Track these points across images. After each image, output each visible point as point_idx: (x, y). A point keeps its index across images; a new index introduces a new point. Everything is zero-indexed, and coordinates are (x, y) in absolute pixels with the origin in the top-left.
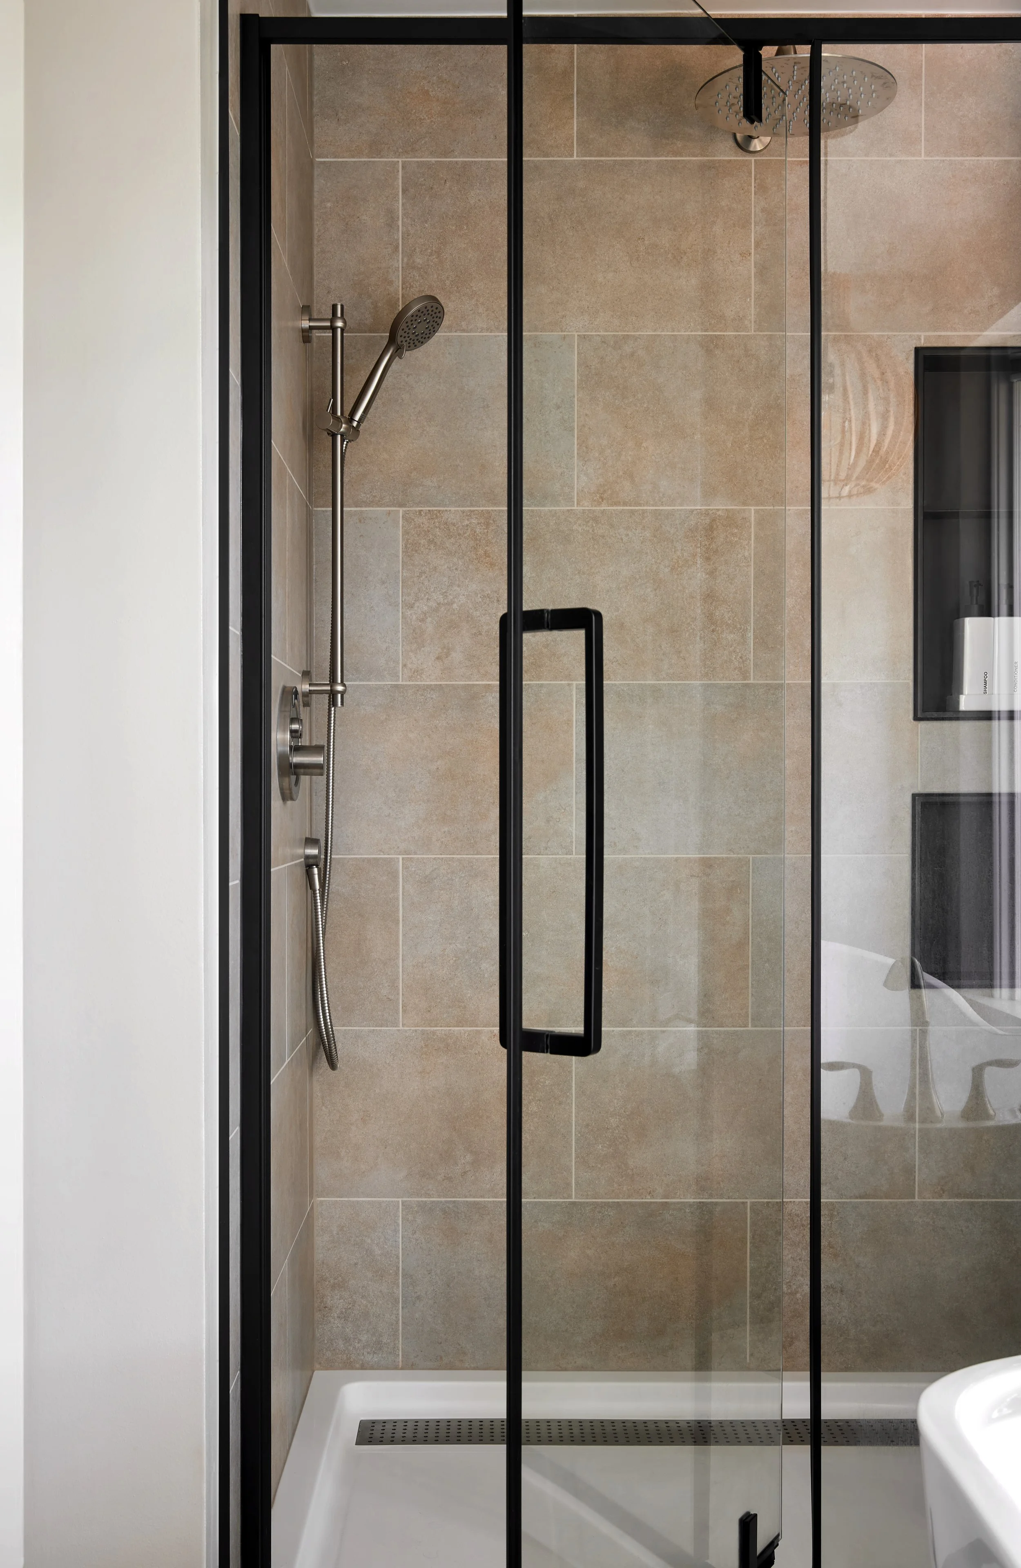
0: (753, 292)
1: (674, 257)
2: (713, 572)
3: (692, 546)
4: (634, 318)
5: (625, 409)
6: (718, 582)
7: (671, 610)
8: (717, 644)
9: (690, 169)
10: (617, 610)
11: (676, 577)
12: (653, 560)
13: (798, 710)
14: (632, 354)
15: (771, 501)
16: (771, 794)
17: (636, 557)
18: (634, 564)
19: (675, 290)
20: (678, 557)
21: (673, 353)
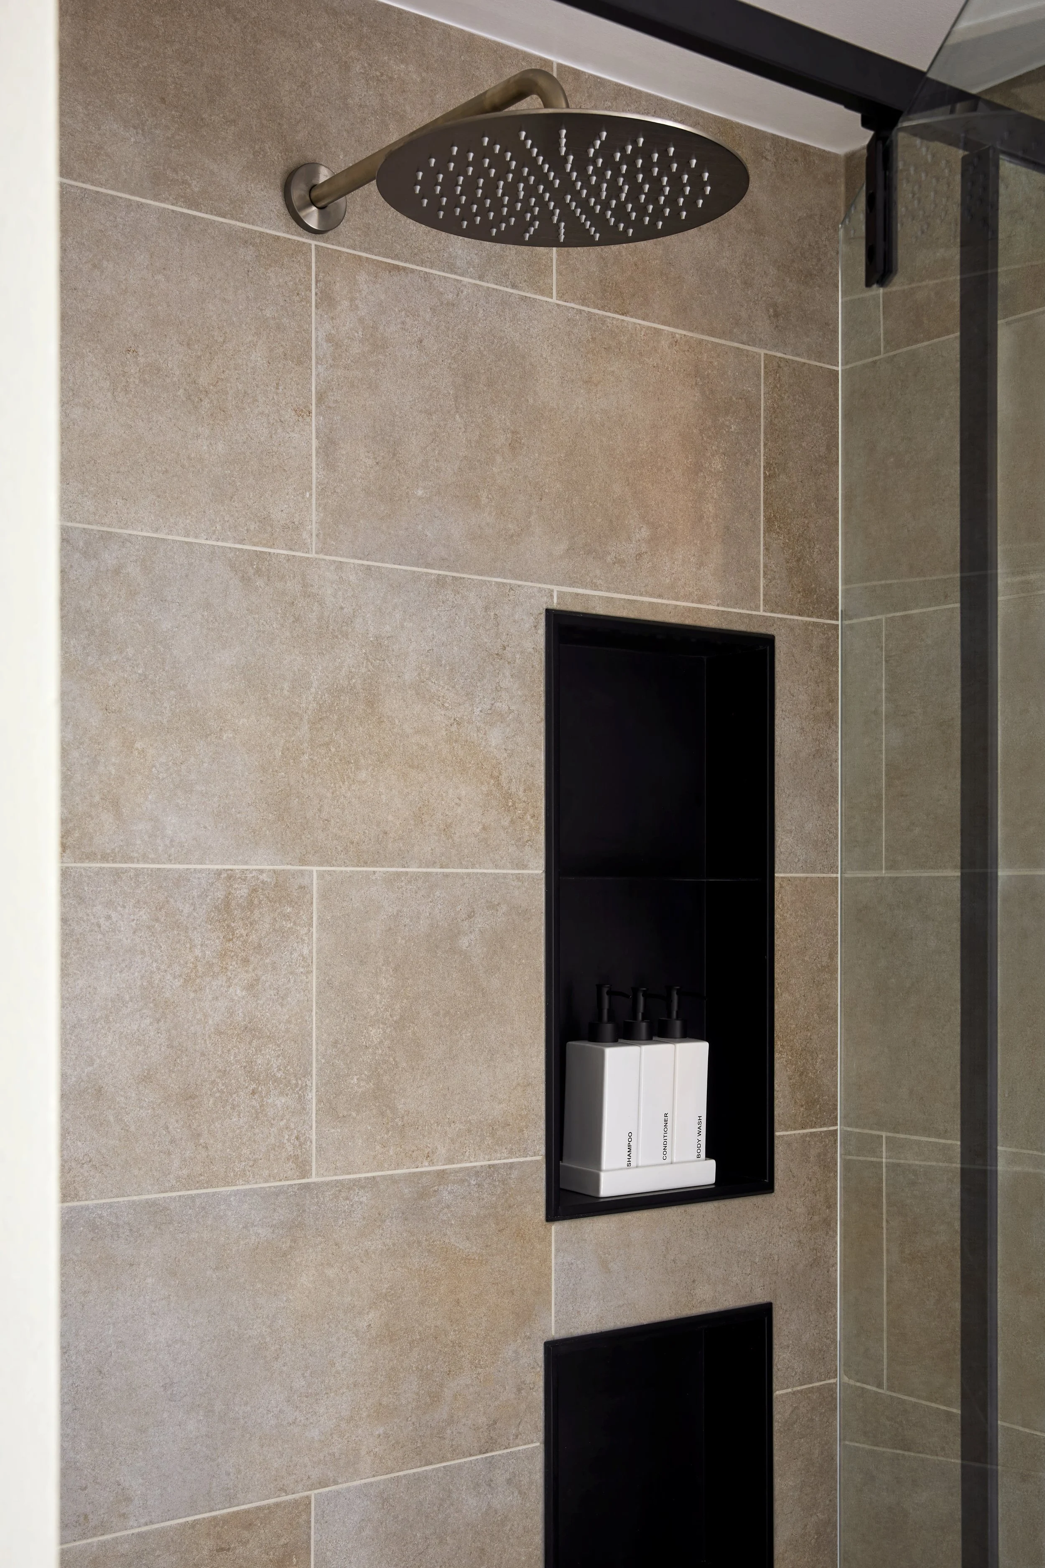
0: (314, 481)
1: (189, 398)
2: (252, 986)
3: (218, 938)
4: (120, 503)
5: (104, 674)
6: (261, 1002)
7: (185, 1059)
8: (260, 1115)
9: (213, 238)
10: (91, 1062)
11: (192, 995)
12: (155, 965)
13: (388, 1223)
14: (117, 571)
15: (342, 856)
16: (343, 1376)
17: (123, 960)
18: (121, 972)
19: (189, 458)
20: (196, 958)
21: (187, 576)
